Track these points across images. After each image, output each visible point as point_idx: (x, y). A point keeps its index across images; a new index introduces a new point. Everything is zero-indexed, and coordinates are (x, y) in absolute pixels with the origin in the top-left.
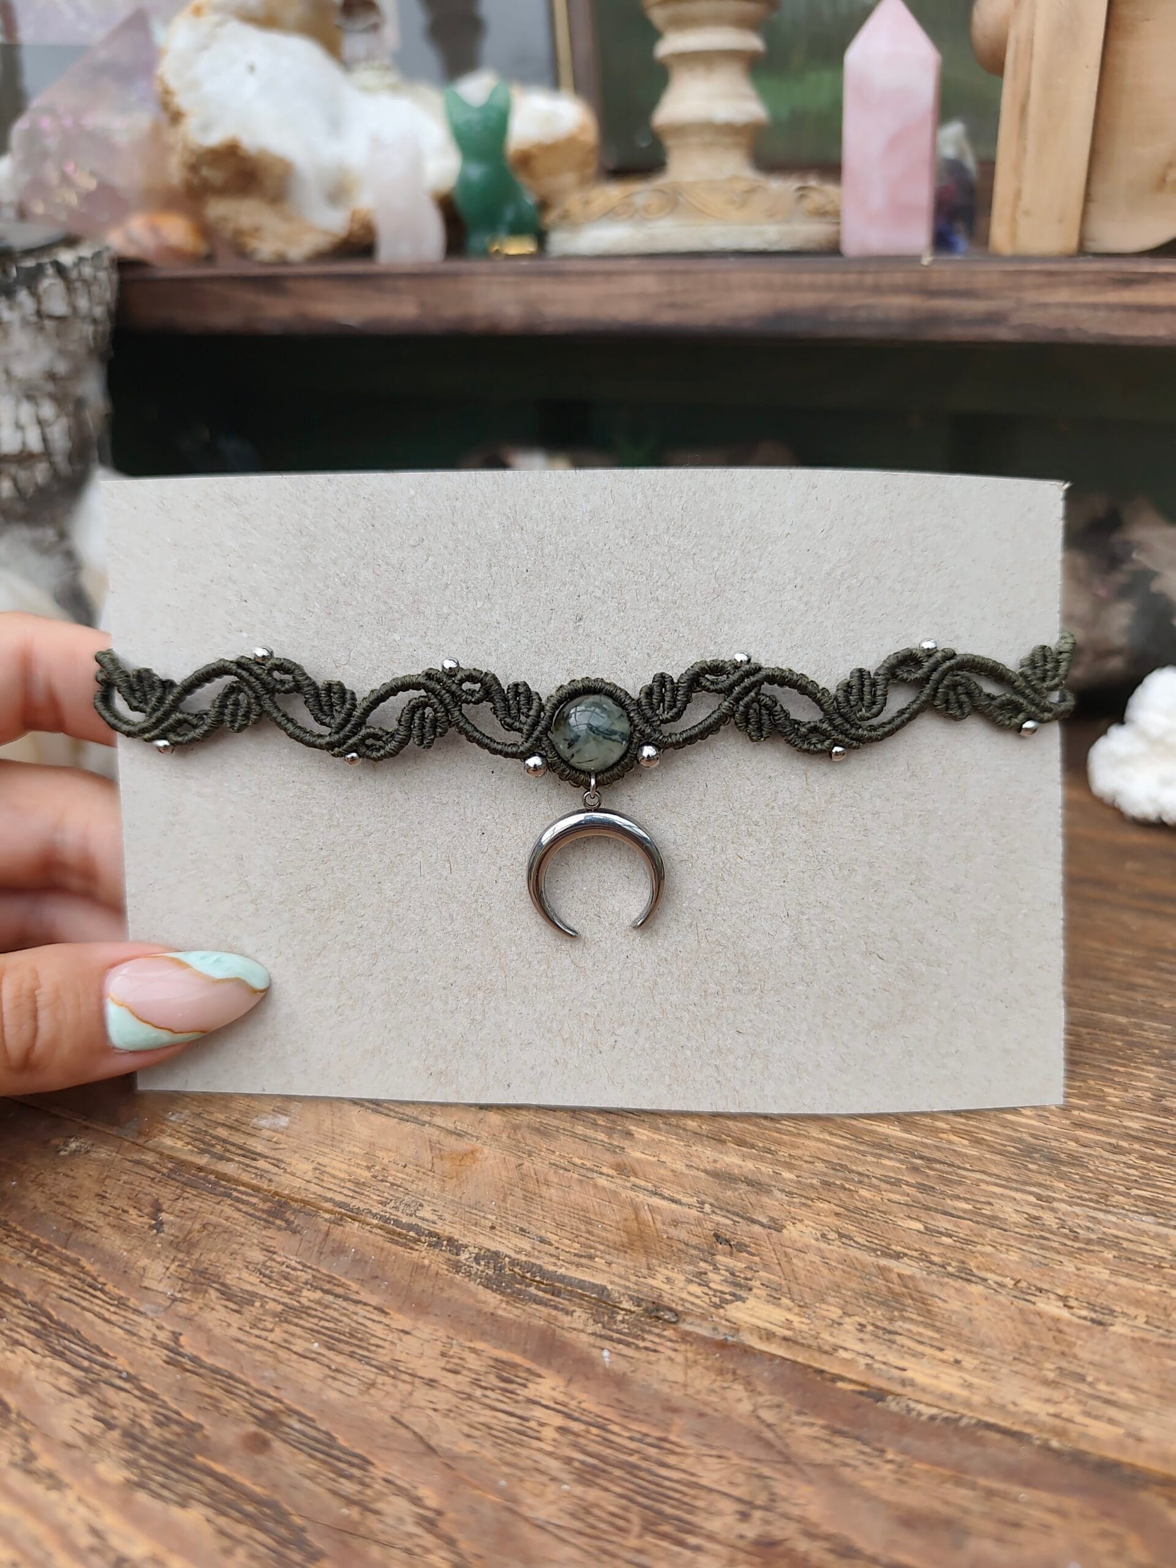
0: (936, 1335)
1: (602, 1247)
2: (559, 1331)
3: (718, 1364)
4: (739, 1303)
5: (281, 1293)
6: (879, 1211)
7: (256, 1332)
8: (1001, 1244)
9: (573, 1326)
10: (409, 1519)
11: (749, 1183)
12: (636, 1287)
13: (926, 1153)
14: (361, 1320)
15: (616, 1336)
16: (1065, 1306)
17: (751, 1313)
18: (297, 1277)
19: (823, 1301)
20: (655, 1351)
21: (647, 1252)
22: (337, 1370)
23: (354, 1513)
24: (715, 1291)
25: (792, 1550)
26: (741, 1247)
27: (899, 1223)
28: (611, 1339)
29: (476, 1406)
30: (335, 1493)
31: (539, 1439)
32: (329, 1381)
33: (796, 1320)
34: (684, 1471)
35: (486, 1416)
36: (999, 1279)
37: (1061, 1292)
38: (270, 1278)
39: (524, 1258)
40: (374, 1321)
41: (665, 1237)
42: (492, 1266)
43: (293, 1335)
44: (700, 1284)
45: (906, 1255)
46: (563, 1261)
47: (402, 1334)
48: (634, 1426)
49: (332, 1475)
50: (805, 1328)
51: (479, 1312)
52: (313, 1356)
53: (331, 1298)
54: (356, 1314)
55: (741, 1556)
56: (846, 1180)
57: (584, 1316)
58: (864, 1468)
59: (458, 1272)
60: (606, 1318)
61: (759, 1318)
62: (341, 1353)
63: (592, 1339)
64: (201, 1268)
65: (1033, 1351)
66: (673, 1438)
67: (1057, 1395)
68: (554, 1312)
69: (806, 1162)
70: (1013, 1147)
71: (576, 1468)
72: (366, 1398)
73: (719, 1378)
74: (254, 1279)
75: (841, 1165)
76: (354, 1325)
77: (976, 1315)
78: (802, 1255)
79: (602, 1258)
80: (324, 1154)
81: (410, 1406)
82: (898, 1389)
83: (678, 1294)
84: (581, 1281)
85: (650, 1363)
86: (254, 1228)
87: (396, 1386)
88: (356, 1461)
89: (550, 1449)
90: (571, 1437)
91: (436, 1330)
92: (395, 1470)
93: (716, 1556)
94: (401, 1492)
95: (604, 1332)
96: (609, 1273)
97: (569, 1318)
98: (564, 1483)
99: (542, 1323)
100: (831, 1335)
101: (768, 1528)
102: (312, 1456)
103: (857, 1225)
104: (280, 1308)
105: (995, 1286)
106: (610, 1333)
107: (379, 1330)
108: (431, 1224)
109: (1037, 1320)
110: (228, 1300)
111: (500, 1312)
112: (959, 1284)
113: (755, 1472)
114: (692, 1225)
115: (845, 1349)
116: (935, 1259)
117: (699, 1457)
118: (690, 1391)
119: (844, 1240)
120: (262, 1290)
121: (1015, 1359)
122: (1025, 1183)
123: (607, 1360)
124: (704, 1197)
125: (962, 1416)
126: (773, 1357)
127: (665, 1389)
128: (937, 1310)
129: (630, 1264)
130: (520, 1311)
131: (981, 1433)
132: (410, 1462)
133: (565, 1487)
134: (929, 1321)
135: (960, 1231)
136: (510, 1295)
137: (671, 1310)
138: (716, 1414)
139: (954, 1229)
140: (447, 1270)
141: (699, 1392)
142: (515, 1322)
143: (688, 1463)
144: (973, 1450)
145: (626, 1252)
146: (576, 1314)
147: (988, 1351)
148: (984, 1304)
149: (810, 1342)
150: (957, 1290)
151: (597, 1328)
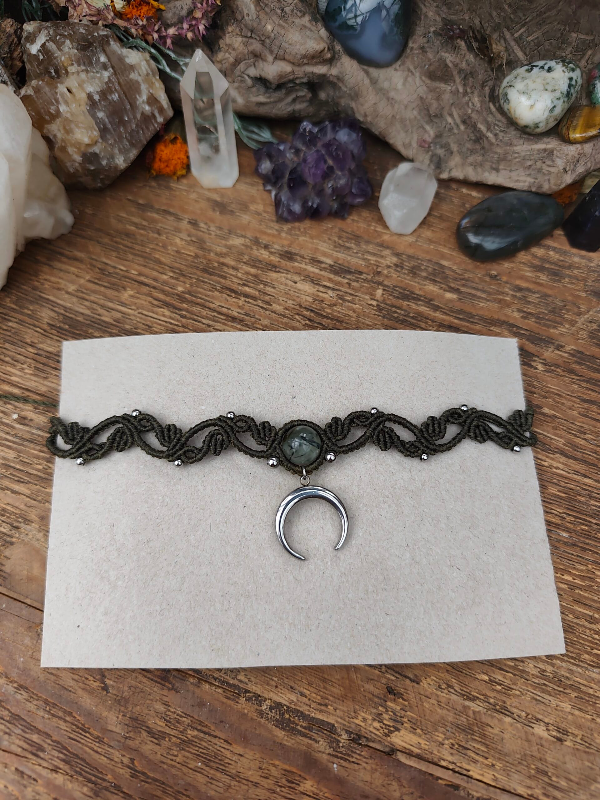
0: (485, 750)
1: (331, 698)
2: (312, 752)
3: (386, 771)
4: (397, 733)
5: (177, 732)
7: (170, 757)
8: (524, 689)
9: (319, 750)
12: (349, 725)
14: (219, 748)
15: (340, 755)
16: (546, 729)
17: (402, 739)
18: (184, 722)
19: (436, 730)
20: (358, 764)
21: (353, 701)
22: (212, 778)
24: (386, 725)
26: (400, 695)
27: (477, 676)
28: (337, 757)
32: (209, 784)
33: (423, 742)
36: (520, 712)
37: (546, 720)
38: (170, 722)
39: (294, 707)
40: (224, 748)
41: (362, 689)
42: (278, 713)
43: (187, 758)
44: (379, 722)
45: (478, 698)
46: (313, 708)
47: (239, 757)
50: (426, 747)
51: (274, 742)
52: (199, 770)
53: (202, 735)
54: (216, 744)
57: (325, 744)
59: (262, 717)
60: (335, 744)
61: (406, 743)
62: (211, 768)
63: (328, 757)
64: (134, 717)
65: (528, 758)
67: (533, 784)
68: (310, 742)
72: (228, 794)
73: (387, 779)
74: (162, 723)
76: (215, 751)
77: (505, 736)
78: (429, 700)
79: (331, 706)
82: (465, 784)
83: (369, 729)
84: (322, 720)
85: (355, 770)
86: (155, 689)
87: (240, 787)
91: (255, 754)
95: (334, 753)
96: (335, 715)
97: (317, 745)
99: (305, 748)
100: (438, 751)
103: (456, 679)
104: (179, 741)
105: (517, 717)
106: (337, 754)
107: (228, 754)
108: (245, 685)
109: (533, 739)
110: (153, 737)
111: (285, 743)
112: (500, 716)
114: (376, 681)
116: (492, 701)
118: (373, 786)
119: (449, 689)
120: (168, 731)
121: (519, 763)
123: (336, 769)
126: (412, 767)
127: (362, 786)
128: (488, 733)
129: (346, 709)
130: (294, 741)
134: (483, 741)
135: (506, 681)
136: (288, 731)
137: (365, 738)
140: (257, 716)
141: (377, 786)
142: (292, 748)
145: (343, 701)
146: (321, 743)
147: (507, 759)
148: (510, 729)
149: (429, 756)
150: (499, 720)
151: (331, 751)
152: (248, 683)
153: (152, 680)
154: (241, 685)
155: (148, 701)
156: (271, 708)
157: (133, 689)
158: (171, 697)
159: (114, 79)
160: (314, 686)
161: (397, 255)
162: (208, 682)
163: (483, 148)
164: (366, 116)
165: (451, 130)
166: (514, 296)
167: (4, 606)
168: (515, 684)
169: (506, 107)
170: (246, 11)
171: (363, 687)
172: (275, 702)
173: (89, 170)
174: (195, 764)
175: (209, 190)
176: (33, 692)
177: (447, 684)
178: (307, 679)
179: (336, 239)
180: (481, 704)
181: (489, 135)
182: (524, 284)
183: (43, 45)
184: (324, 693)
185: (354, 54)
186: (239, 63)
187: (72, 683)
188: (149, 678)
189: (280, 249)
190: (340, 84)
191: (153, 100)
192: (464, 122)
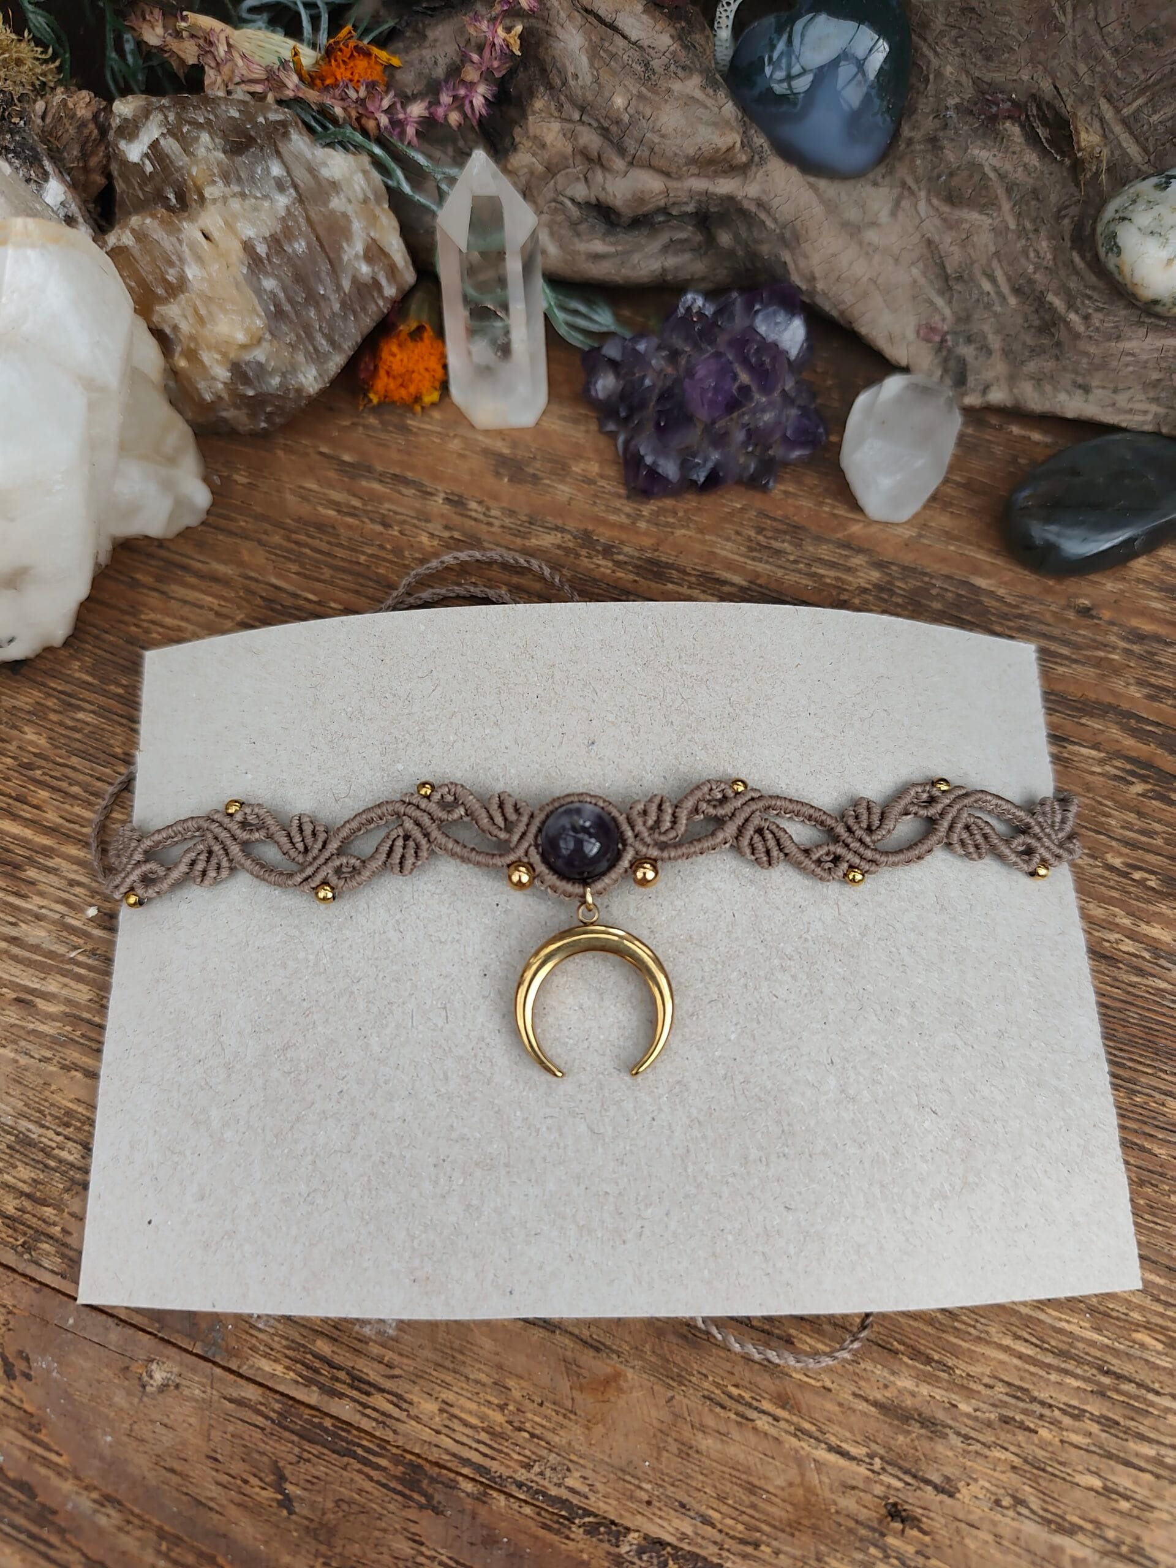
152: (590, 1494)
153: (384, 1485)
154: (575, 1500)
155: (377, 1533)
156: (640, 1552)
157: (345, 1507)
158: (427, 1525)
159: (297, 211)
160: (730, 1502)
161: (880, 565)
162: (505, 1493)
163: (1059, 344)
164: (812, 279)
165: (988, 306)
166: (1127, 651)
167: (71, 1321)
168: (1160, 1497)
169: (1111, 262)
170: (571, 69)
171: (836, 1504)
172: (646, 1537)
173: (245, 396)
175: (487, 432)
176: (132, 1513)
177: (1013, 1497)
178: (715, 1487)
179: (752, 533)
180: (1088, 1542)
181: (1072, 317)
182: (1148, 627)
183: (154, 145)
184: (753, 1517)
185: (790, 154)
186: (554, 175)
187: (215, 1491)
188: (378, 1482)
189: (636, 554)
190: (763, 216)
191: (375, 253)
192: (1017, 291)
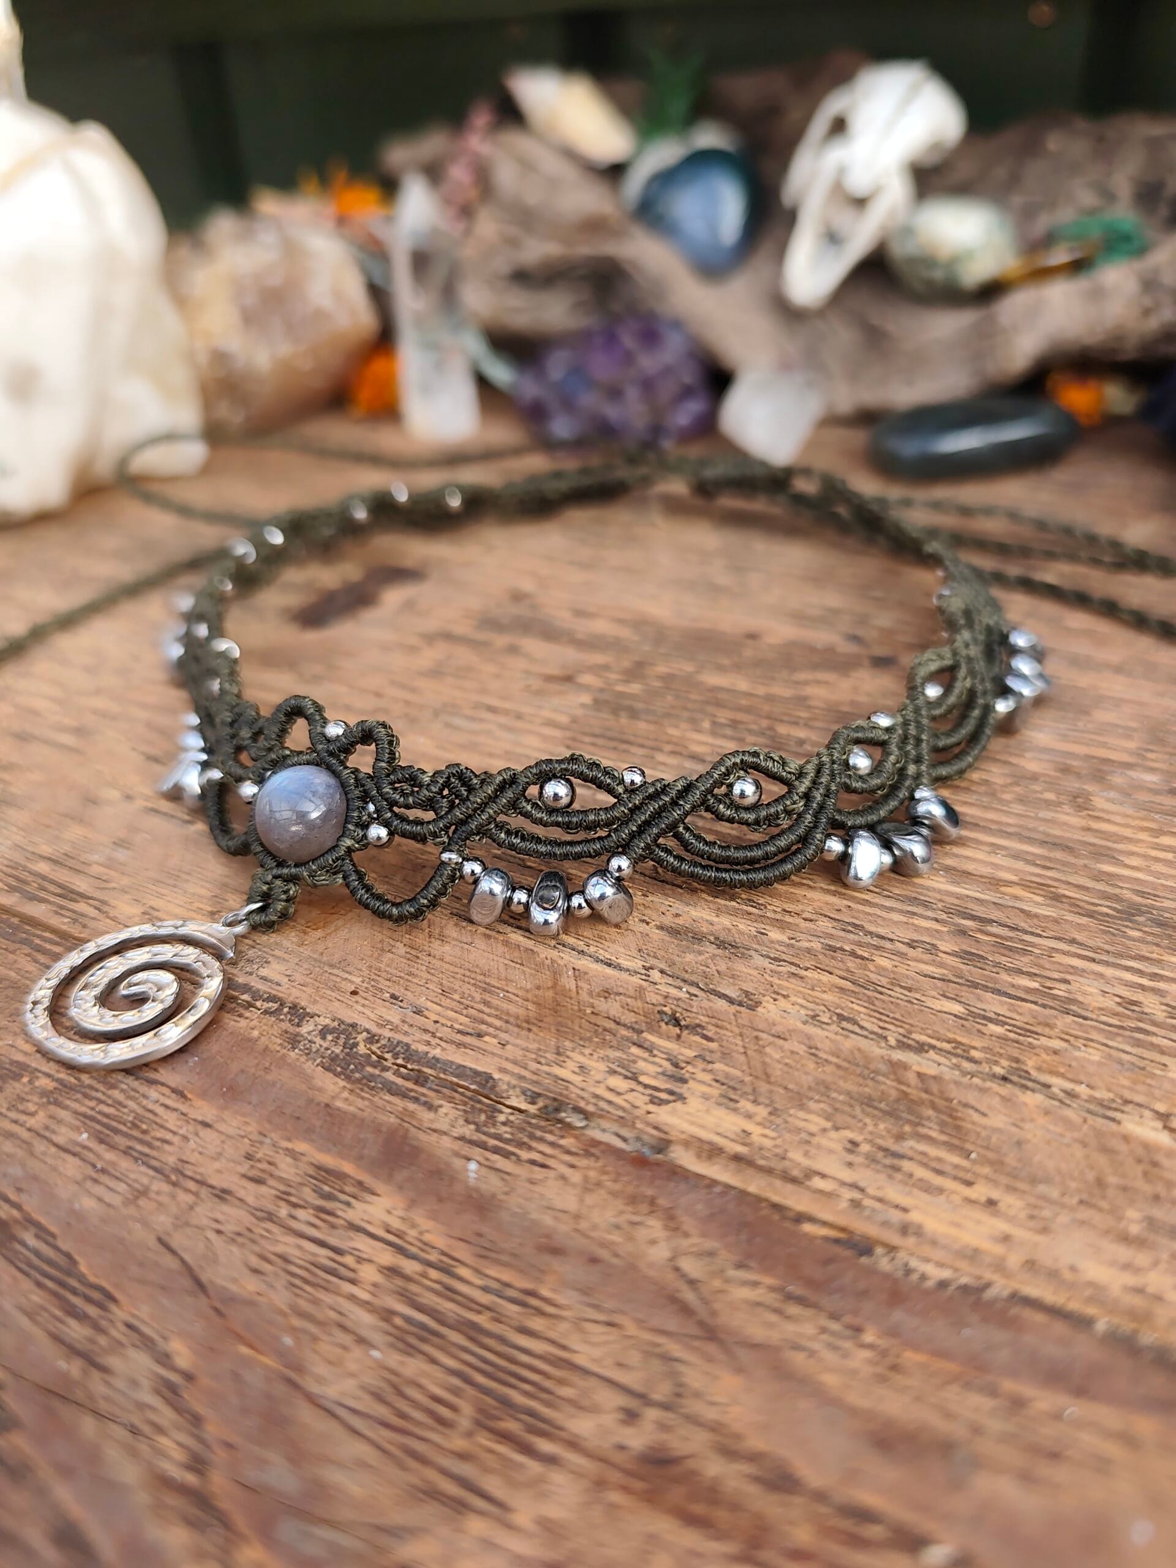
0: (964, 1163)
1: (498, 1023)
2: (413, 1130)
3: (630, 1189)
4: (678, 1105)
6: (902, 987)
7: (13, 1115)
8: (1076, 1037)
9: (434, 1126)
10: (146, 1383)
11: (721, 944)
12: (535, 1078)
13: (980, 911)
14: (151, 1106)
15: (493, 1142)
16: (1165, 1127)
17: (692, 1119)
19: (802, 1107)
20: (543, 1166)
21: (561, 1031)
22: (103, 1171)
23: (74, 1368)
24: (646, 1086)
25: (694, 1473)
26: (695, 1028)
27: (929, 1004)
28: (483, 1146)
29: (275, 1229)
30: (56, 1338)
31: (353, 1282)
32: (89, 1184)
33: (756, 1131)
34: (553, 1342)
35: (287, 1245)
36: (1069, 1086)
37: (1161, 1108)
39: (387, 1033)
40: (167, 1107)
41: (589, 1011)
42: (341, 1041)
43: (60, 1122)
44: (626, 1077)
45: (933, 1047)
46: (441, 1039)
47: (199, 1127)
48: (492, 1272)
49: (58, 1313)
50: (768, 1143)
51: (310, 1101)
52: (78, 1149)
54: (147, 1097)
55: (615, 1476)
56: (860, 944)
57: (454, 1113)
58: (829, 1356)
59: (294, 1048)
60: (483, 1117)
61: (702, 1127)
62: (113, 1147)
63: (457, 1146)
65: (1111, 1192)
66: (545, 1292)
67: (1142, 1259)
68: (412, 1106)
69: (805, 919)
70: (1108, 907)
71: (397, 1327)
72: (131, 1211)
73: (630, 1209)
75: (855, 926)
76: (140, 1111)
77: (1029, 1136)
78: (781, 1042)
79: (495, 1037)
80: (161, 896)
81: (187, 1224)
82: (895, 1239)
83: (592, 1089)
84: (460, 1066)
85: (532, 1182)
87: (173, 1197)
88: (96, 1295)
89: (364, 1296)
90: (399, 1282)
91: (246, 1123)
92: (144, 1311)
93: (578, 1474)
94: (147, 1343)
95: (477, 1137)
96: (500, 1057)
97: (431, 1115)
98: (374, 1347)
99: (393, 1119)
100: (806, 1154)
101: (665, 1436)
102: (39, 1284)
103: (866, 1004)
104: (54, 1084)
105: (1062, 1095)
106: (484, 1138)
107: (171, 1120)
108: (274, 986)
109: (1123, 1147)
111: (339, 1104)
112: (1006, 1090)
113: (657, 1350)
114: (631, 997)
115: (823, 1176)
116: (975, 1054)
117: (579, 1323)
118: (583, 1225)
119: (844, 1024)
121: (1081, 1202)
122: (1120, 955)
123: (472, 1175)
124: (653, 961)
125: (988, 1285)
126: (714, 1183)
127: (548, 1220)
128: (969, 1126)
129: (534, 1046)
130: (366, 1103)
131: (1015, 1311)
132: (165, 1301)
133: (375, 1354)
134: (955, 1142)
135: (1017, 1017)
136: (359, 1081)
137: (577, 1110)
138: (615, 1261)
139: (1008, 1014)
140: (281, 1045)
141: (595, 1227)
142: (354, 1116)
143: (560, 1330)
144: (1000, 1336)
145: (529, 1030)
146: (442, 1111)
147: (1042, 1188)
148: (1042, 1121)
149: (772, 1164)
150: (1005, 1099)
151: (468, 1131)
152: (285, 983)
154: (265, 987)
156: (325, 1032)
160: (456, 997)
168: (1046, 1024)
171: (593, 1006)
172: (340, 1021)
174: (73, 1135)
177: (837, 1014)
178: (441, 984)
184: (480, 1011)
